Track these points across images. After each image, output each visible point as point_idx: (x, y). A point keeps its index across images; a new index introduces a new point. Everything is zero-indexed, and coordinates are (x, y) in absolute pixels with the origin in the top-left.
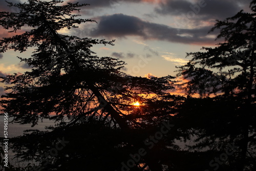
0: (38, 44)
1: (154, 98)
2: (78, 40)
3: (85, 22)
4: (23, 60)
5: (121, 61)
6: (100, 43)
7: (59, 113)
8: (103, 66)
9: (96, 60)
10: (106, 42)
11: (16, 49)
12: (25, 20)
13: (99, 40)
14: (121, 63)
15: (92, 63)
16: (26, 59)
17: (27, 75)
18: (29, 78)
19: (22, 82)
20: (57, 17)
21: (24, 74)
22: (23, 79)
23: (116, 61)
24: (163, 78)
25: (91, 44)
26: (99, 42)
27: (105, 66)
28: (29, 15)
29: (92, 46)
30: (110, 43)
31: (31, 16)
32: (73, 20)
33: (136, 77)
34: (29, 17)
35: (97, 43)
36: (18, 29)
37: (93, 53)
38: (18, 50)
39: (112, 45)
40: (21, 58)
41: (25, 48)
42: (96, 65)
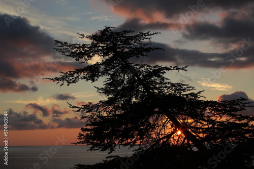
0: (109, 74)
1: (227, 120)
2: (148, 67)
3: (153, 50)
4: (100, 89)
5: (190, 87)
6: (174, 69)
7: (133, 140)
8: (173, 92)
9: (166, 87)
10: (179, 68)
11: (88, 80)
12: (96, 51)
13: (173, 67)
14: (190, 88)
15: (162, 90)
16: (102, 88)
17: (101, 103)
18: (103, 107)
19: (97, 111)
20: (128, 46)
21: (98, 103)
22: (98, 109)
23: (185, 87)
24: (234, 100)
25: (165, 71)
26: (172, 68)
27: (175, 92)
28: (99, 46)
29: (165, 72)
30: (183, 69)
31: (101, 47)
32: (143, 48)
33: (207, 101)
34: (100, 48)
35: (170, 69)
36: (89, 59)
37: (167, 79)
38: (89, 80)
39: (185, 70)
40: (98, 88)
41: (96, 78)
42: (166, 91)
